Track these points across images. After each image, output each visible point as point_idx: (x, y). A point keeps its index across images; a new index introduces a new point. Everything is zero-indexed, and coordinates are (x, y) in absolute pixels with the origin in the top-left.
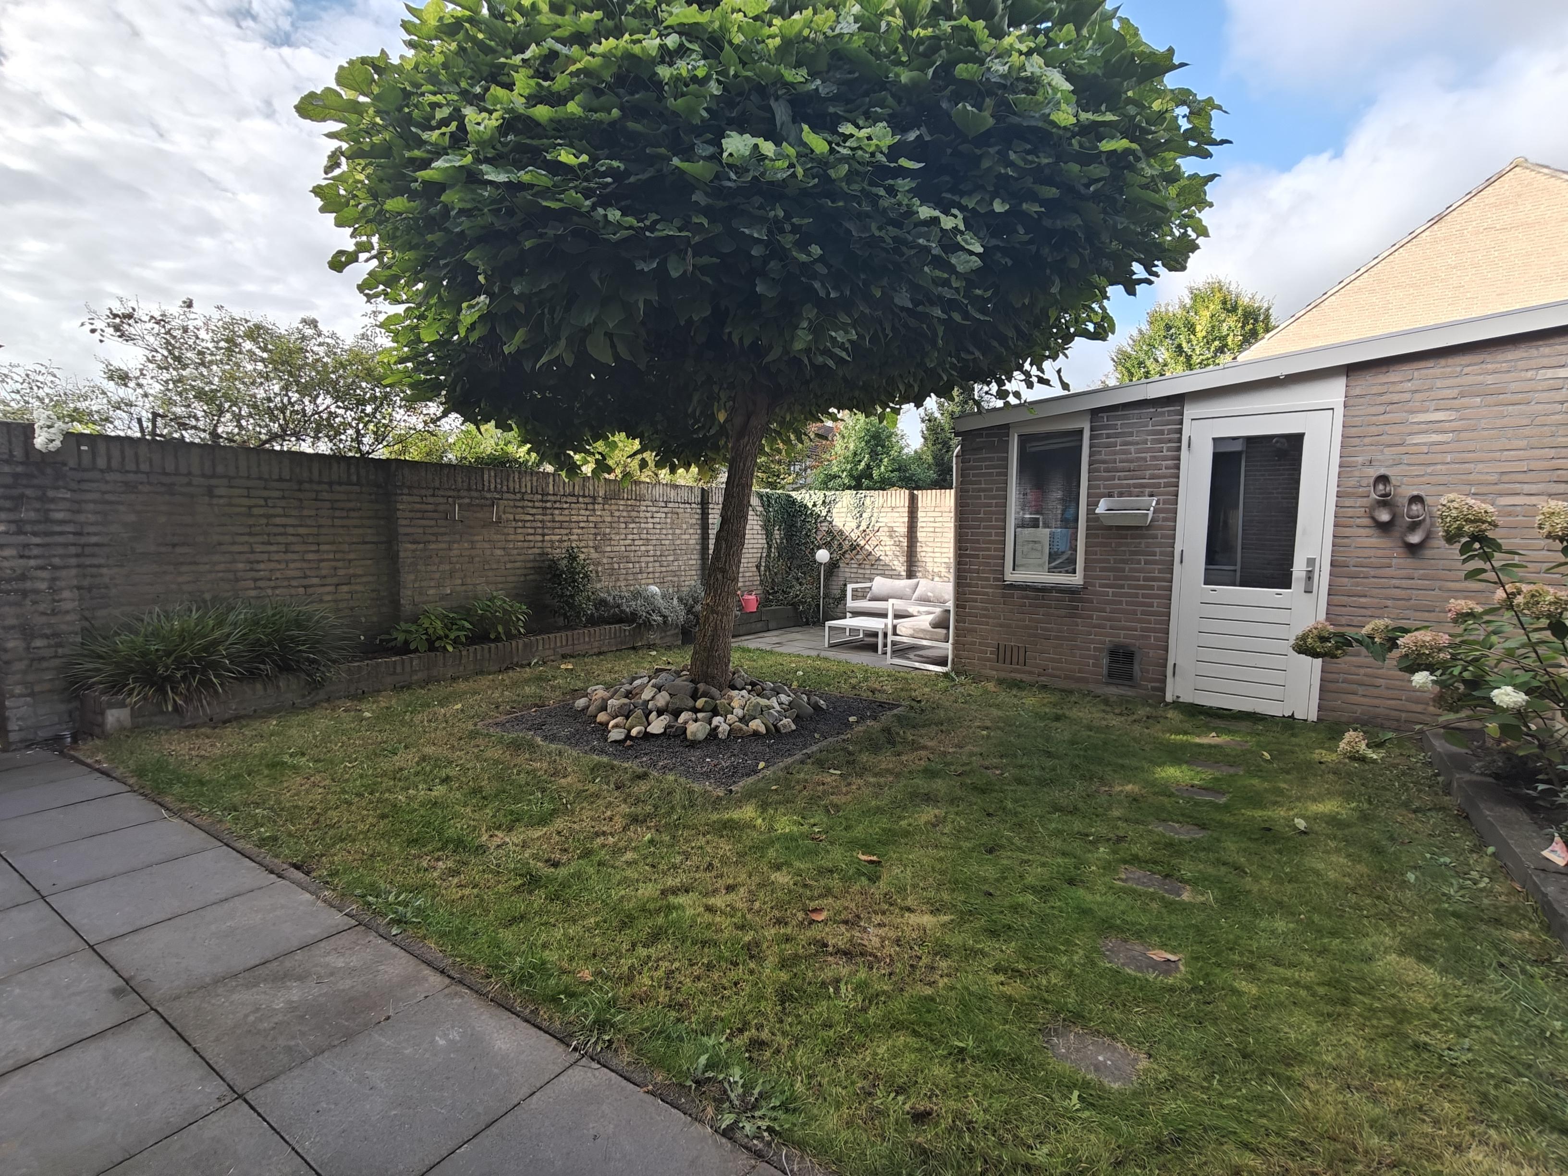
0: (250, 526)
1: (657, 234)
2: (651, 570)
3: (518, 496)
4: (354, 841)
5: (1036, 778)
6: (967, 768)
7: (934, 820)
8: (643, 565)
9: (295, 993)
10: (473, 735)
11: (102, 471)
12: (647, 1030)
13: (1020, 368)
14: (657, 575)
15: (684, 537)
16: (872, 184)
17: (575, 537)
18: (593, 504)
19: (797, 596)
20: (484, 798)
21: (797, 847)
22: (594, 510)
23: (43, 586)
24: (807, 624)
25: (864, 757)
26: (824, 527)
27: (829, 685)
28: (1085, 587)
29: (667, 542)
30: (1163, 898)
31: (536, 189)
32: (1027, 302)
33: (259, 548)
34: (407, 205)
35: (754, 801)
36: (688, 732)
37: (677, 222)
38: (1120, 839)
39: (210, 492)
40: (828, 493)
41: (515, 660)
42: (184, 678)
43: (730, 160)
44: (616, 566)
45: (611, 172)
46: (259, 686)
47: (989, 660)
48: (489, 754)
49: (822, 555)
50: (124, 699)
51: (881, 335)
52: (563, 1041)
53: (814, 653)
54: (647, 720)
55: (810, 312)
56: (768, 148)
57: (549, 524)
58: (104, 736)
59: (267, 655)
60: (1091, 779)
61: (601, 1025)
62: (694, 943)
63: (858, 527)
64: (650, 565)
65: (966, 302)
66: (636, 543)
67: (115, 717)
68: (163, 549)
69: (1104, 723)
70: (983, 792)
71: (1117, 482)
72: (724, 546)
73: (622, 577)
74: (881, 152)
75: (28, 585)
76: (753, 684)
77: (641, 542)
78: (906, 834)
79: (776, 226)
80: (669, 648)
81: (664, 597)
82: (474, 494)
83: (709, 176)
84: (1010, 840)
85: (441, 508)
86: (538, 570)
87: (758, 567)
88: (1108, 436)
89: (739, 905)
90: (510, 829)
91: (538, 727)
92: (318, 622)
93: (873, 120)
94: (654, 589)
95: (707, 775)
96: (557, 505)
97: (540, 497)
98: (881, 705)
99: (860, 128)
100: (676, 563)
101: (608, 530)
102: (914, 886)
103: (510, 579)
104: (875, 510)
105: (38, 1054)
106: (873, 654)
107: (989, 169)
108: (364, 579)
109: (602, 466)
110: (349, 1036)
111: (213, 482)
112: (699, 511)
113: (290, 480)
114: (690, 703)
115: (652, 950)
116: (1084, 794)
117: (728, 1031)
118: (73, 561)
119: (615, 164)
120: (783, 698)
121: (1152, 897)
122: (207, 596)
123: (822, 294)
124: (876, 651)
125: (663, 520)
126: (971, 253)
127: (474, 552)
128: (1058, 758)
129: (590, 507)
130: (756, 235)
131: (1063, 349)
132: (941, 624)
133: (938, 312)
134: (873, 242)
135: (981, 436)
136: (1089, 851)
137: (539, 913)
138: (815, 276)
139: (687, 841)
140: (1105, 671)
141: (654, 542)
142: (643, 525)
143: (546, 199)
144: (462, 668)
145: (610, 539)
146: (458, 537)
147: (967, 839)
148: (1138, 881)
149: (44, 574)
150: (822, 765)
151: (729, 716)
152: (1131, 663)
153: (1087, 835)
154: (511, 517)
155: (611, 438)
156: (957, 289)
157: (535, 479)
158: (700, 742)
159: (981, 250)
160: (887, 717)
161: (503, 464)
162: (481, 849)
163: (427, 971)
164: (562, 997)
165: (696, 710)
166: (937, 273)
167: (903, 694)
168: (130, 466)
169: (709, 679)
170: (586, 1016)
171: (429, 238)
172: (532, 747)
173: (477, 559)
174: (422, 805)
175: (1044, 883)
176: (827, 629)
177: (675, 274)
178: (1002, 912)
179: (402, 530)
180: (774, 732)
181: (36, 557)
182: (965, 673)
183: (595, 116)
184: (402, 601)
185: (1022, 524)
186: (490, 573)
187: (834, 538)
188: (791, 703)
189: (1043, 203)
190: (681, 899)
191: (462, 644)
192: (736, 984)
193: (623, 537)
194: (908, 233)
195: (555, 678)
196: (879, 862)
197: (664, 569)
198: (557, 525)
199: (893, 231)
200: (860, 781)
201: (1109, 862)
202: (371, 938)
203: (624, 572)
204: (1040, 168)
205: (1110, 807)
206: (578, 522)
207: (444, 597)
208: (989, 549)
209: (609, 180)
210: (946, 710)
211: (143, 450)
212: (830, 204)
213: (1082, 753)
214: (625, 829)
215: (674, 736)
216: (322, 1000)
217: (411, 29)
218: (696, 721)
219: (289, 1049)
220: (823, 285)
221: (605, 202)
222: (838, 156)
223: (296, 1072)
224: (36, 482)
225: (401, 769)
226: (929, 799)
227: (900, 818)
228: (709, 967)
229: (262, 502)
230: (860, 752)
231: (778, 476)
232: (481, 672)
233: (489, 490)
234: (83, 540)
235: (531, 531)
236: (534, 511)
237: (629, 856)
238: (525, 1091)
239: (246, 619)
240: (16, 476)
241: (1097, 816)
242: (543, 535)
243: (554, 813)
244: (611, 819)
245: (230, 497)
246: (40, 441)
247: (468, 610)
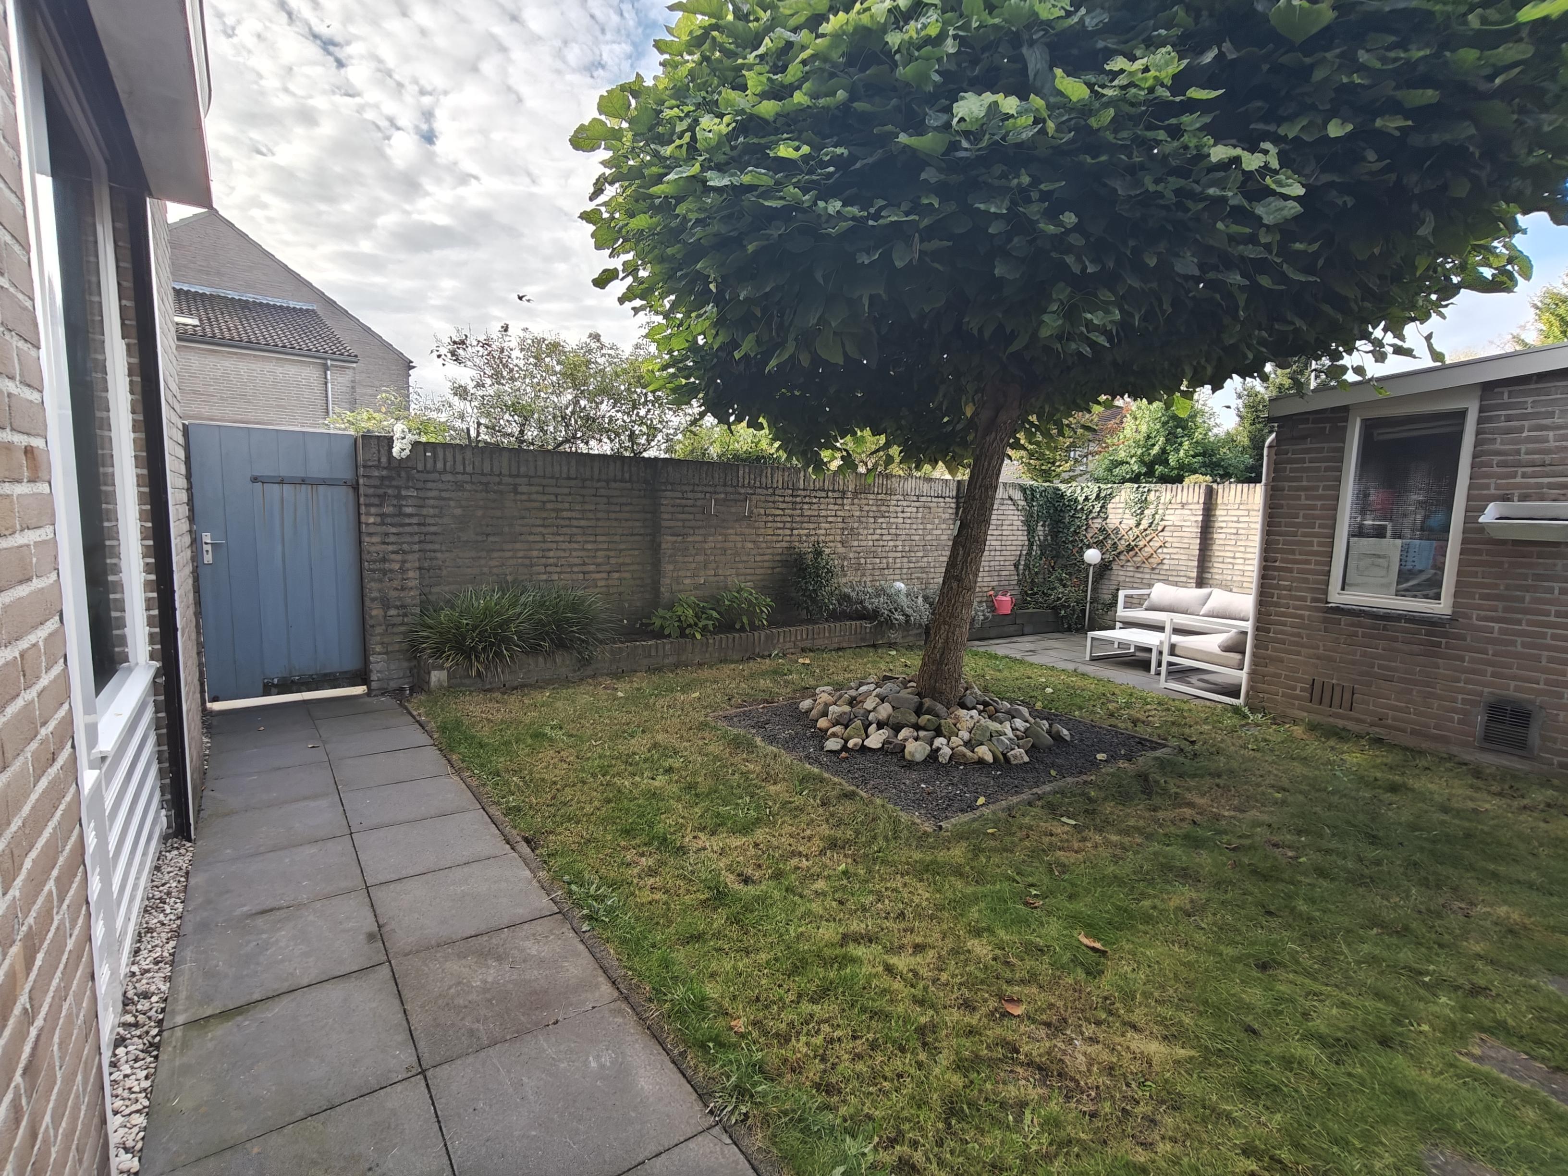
0: (544, 519)
1: (881, 221)
2: (898, 565)
3: (771, 491)
4: (577, 823)
5: (1348, 871)
6: (1248, 842)
7: (1188, 906)
8: (891, 560)
9: (492, 973)
10: (703, 726)
11: (440, 473)
12: (785, 1113)
13: (1366, 336)
14: (905, 571)
15: (935, 532)
16: (1150, 127)
17: (823, 532)
18: (842, 498)
19: (1059, 599)
20: (697, 795)
21: (1006, 911)
22: (843, 505)
23: (396, 566)
24: (1069, 630)
25: (1108, 808)
26: (1097, 524)
27: (1081, 708)
28: (1453, 619)
29: (917, 538)
30: (1547, 1104)
31: (761, 189)
32: (1376, 251)
33: (549, 538)
34: (650, 221)
35: (965, 844)
36: (906, 751)
37: (905, 206)
38: (1476, 991)
39: (516, 492)
40: (1103, 486)
41: (757, 650)
42: (484, 649)
43: (963, 126)
44: (863, 561)
45: (836, 161)
46: (541, 660)
47: (1297, 698)
48: (711, 748)
49: (1092, 556)
50: (443, 663)
51: (1157, 310)
52: (703, 1096)
53: (1070, 667)
54: (866, 732)
55: (1062, 293)
56: (1010, 104)
57: (798, 519)
58: (429, 692)
59: (547, 633)
60: (1438, 887)
61: (741, 1092)
62: (863, 1010)
63: (1138, 525)
64: (898, 560)
65: (1279, 260)
66: (884, 538)
67: (437, 677)
68: (480, 538)
69: (1470, 805)
70: (1265, 878)
71: (1519, 480)
72: (961, 552)
73: (868, 573)
74: (1162, 85)
75: (387, 566)
76: (986, 704)
77: (889, 537)
78: (1148, 919)
79: (1023, 195)
80: (910, 648)
81: (908, 595)
82: (729, 489)
83: (941, 149)
84: (1294, 955)
85: (699, 503)
86: (784, 563)
87: (1016, 566)
88: (1509, 419)
89: (924, 972)
90: (713, 833)
91: (760, 726)
92: (590, 605)
93: (1152, 45)
94: (900, 585)
95: (917, 803)
96: (807, 500)
97: (790, 492)
98: (1141, 742)
99: (1133, 59)
100: (925, 559)
101: (856, 525)
102: (1146, 995)
103: (758, 571)
104: (1160, 506)
105: (305, 982)
106: (1145, 673)
107: (1326, 79)
108: (632, 568)
109: (849, 462)
110: (520, 1034)
111: (518, 481)
112: (953, 505)
113: (576, 479)
114: (913, 718)
115: (816, 1008)
116: (1422, 908)
117: (876, 1139)
118: (416, 547)
119: (839, 150)
120: (1018, 723)
121: (1528, 1098)
122: (510, 578)
123: (1076, 269)
124: (1149, 670)
125: (914, 515)
126: (1286, 197)
127: (727, 545)
128: (1387, 846)
129: (839, 501)
130: (993, 210)
131: (1437, 306)
132: (1236, 647)
133: (1236, 278)
134: (1148, 200)
135: (1306, 421)
136: (1421, 999)
137: (717, 936)
138: (1070, 249)
139: (882, 879)
140: (1479, 730)
141: (903, 537)
142: (892, 520)
143: (765, 200)
144: (707, 655)
145: (859, 534)
146: (713, 530)
147: (1233, 943)
148: (1502, 1065)
149: (399, 557)
150: (1053, 810)
151: (953, 739)
152: (1526, 726)
153: (1420, 973)
154: (762, 511)
155: (859, 433)
156: (1268, 247)
157: (786, 474)
158: (918, 763)
159: (1301, 191)
160: (1145, 760)
161: (758, 459)
162: (681, 850)
163: (602, 979)
164: (711, 1045)
165: (917, 727)
166: (1235, 229)
167: (1174, 729)
168: (460, 468)
169: (936, 694)
170: (728, 1077)
171: (669, 251)
172: (751, 747)
173: (729, 552)
174: (643, 794)
175: (1340, 1034)
176: (1089, 640)
177: (899, 264)
178: (1267, 1063)
179: (665, 524)
180: (1003, 762)
181: (392, 543)
182: (1264, 711)
183: (822, 102)
184: (662, 589)
185: (1358, 532)
186: (740, 566)
187: (1108, 536)
188: (1027, 729)
189: (1407, 114)
190: (859, 951)
191: (710, 631)
192: (900, 1076)
193: (871, 531)
194: (1197, 182)
195: (790, 672)
196: (1104, 953)
197: (912, 565)
198: (806, 519)
199: (1175, 182)
200: (1098, 838)
201: (1453, 1024)
202: (564, 930)
203: (870, 567)
204: (1410, 65)
205: (1465, 935)
206: (827, 517)
207: (697, 587)
208: (1307, 562)
209: (831, 169)
210: (1229, 757)
211: (468, 454)
212: (1089, 160)
213: (1426, 845)
214: (822, 853)
215: (892, 753)
216: (510, 986)
217: (663, 47)
218: (916, 739)
219: (471, 1033)
220: (1079, 259)
221: (826, 194)
222: (1104, 99)
223: (470, 1059)
224: (394, 483)
225: (634, 754)
226: (1186, 875)
227: (1143, 896)
228: (874, 1046)
229: (553, 498)
230: (1105, 799)
231: (1053, 463)
232: (724, 661)
233: (743, 486)
234: (424, 529)
235: (781, 525)
236: (784, 506)
237: (820, 885)
238: (653, 1148)
239: (534, 601)
240: (382, 478)
241: (1441, 946)
242: (792, 529)
243: (757, 822)
244: (810, 838)
245: (530, 494)
246: (395, 451)
247: (718, 601)
